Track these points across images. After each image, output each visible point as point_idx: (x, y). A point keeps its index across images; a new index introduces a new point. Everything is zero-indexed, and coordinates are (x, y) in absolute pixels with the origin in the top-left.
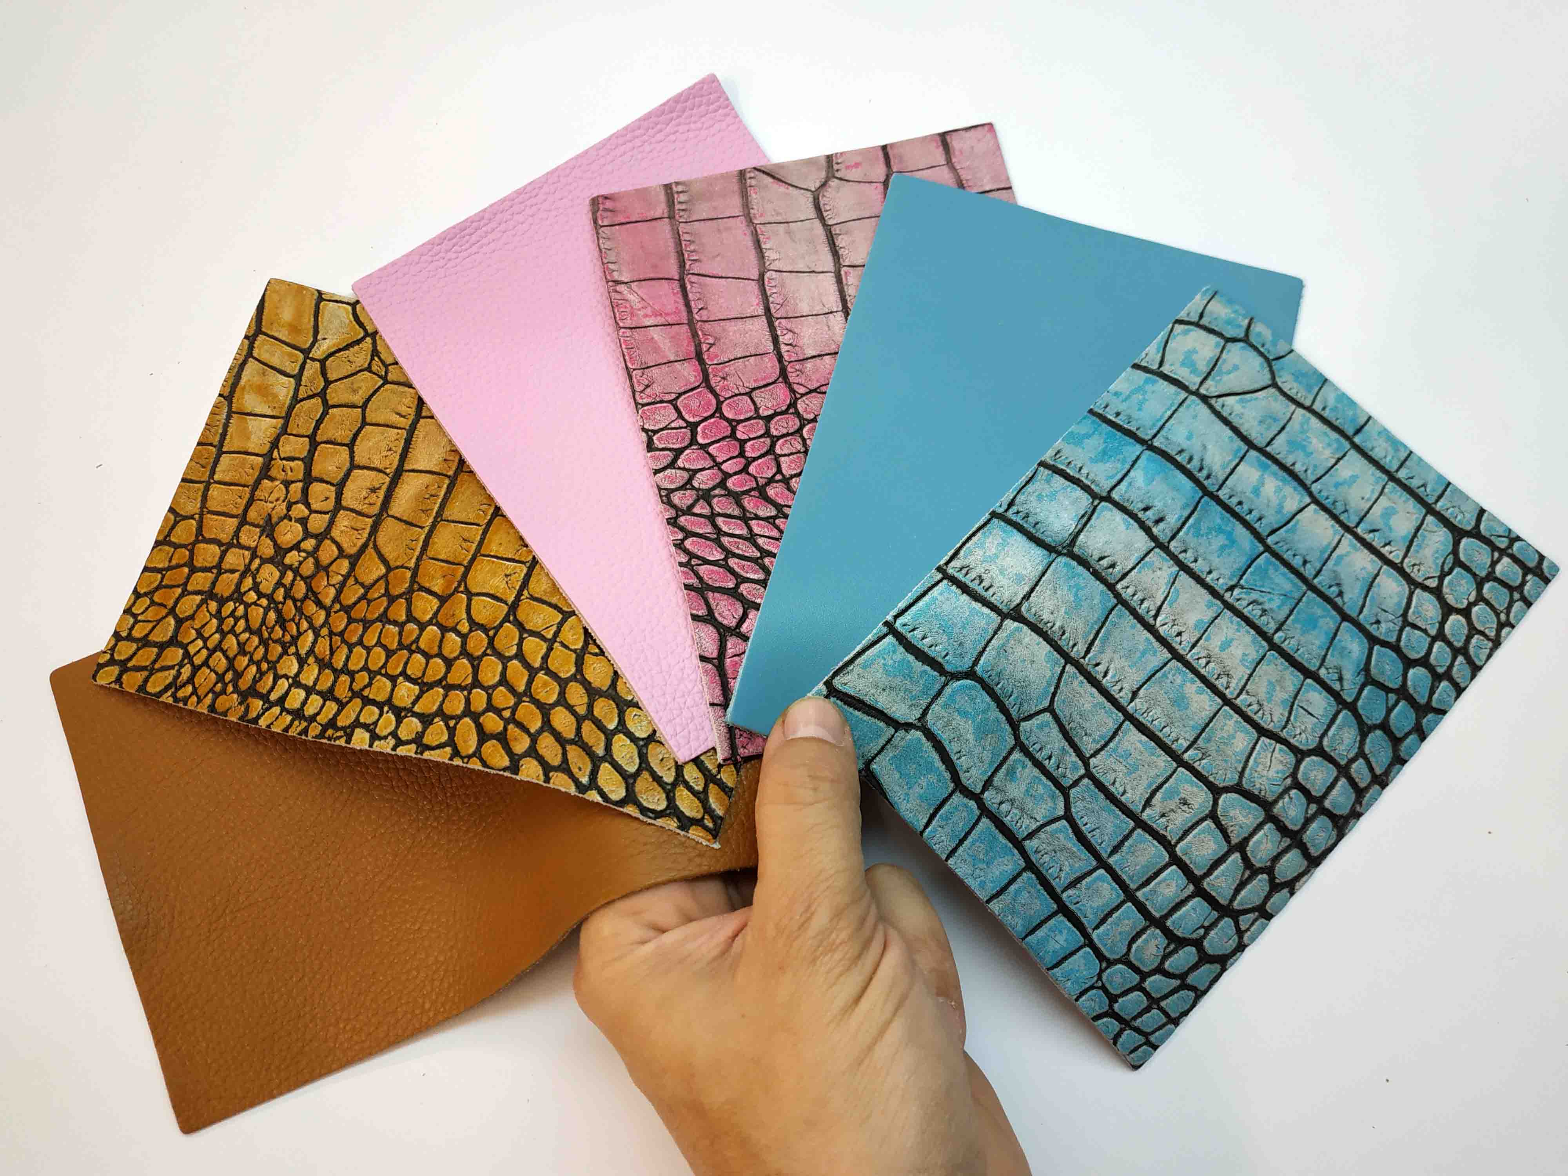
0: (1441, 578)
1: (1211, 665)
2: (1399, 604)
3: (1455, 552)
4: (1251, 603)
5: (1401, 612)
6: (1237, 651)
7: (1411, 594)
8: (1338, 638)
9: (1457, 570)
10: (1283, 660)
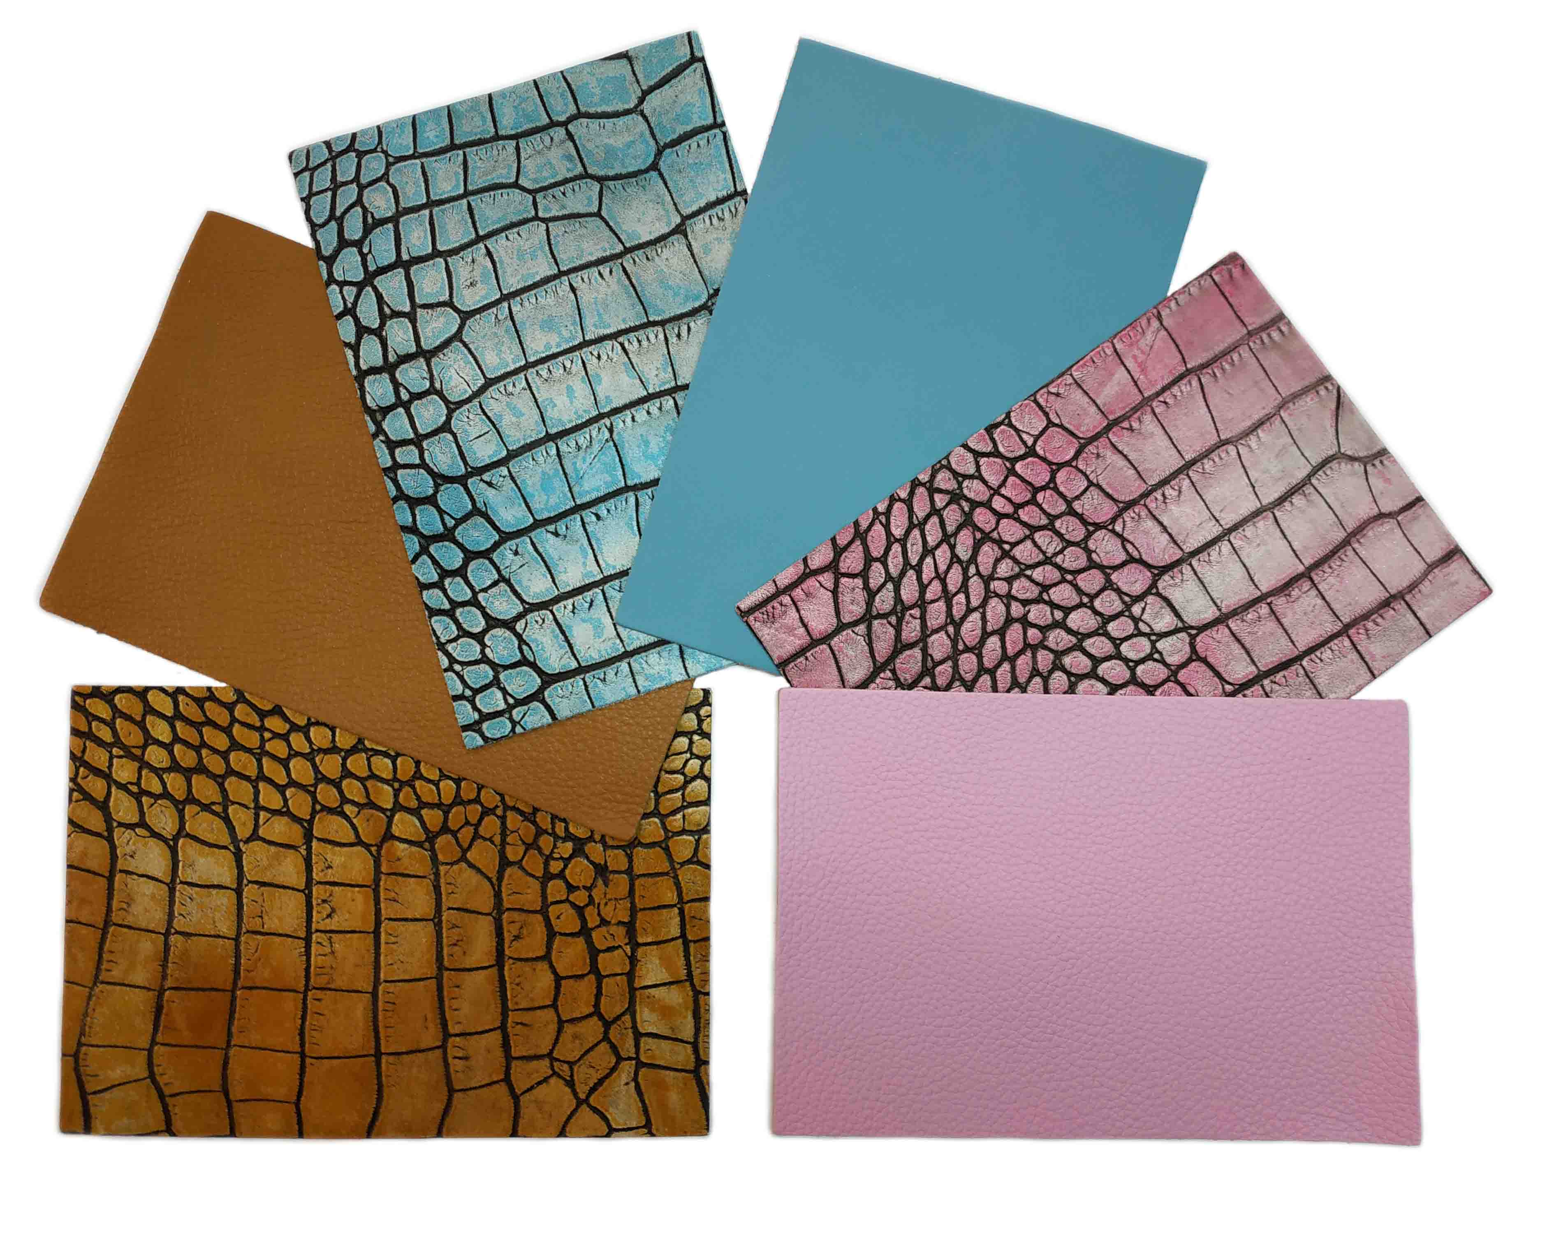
0: (519, 636)
1: (561, 371)
2: (520, 582)
3: (533, 666)
4: (591, 442)
5: (512, 581)
6: (561, 401)
7: (522, 601)
8: (523, 505)
9: (519, 657)
10: (533, 439)
